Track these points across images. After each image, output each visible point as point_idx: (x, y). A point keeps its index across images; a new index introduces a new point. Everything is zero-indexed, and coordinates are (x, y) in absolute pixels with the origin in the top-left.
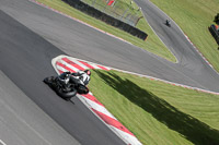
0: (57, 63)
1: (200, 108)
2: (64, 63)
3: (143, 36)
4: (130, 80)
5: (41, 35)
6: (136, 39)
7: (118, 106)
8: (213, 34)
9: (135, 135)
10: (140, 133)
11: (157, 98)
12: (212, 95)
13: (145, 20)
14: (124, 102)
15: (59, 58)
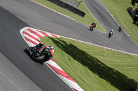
0: (24, 32)
1: (121, 64)
2: (28, 32)
3: (82, 14)
4: (73, 44)
5: (13, 12)
6: (77, 16)
7: (65, 62)
8: (130, 14)
9: (76, 82)
10: (80, 80)
11: (92, 57)
12: (129, 55)
13: (83, 4)
14: (69, 59)
15: (25, 29)
